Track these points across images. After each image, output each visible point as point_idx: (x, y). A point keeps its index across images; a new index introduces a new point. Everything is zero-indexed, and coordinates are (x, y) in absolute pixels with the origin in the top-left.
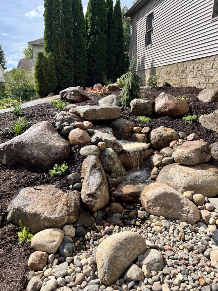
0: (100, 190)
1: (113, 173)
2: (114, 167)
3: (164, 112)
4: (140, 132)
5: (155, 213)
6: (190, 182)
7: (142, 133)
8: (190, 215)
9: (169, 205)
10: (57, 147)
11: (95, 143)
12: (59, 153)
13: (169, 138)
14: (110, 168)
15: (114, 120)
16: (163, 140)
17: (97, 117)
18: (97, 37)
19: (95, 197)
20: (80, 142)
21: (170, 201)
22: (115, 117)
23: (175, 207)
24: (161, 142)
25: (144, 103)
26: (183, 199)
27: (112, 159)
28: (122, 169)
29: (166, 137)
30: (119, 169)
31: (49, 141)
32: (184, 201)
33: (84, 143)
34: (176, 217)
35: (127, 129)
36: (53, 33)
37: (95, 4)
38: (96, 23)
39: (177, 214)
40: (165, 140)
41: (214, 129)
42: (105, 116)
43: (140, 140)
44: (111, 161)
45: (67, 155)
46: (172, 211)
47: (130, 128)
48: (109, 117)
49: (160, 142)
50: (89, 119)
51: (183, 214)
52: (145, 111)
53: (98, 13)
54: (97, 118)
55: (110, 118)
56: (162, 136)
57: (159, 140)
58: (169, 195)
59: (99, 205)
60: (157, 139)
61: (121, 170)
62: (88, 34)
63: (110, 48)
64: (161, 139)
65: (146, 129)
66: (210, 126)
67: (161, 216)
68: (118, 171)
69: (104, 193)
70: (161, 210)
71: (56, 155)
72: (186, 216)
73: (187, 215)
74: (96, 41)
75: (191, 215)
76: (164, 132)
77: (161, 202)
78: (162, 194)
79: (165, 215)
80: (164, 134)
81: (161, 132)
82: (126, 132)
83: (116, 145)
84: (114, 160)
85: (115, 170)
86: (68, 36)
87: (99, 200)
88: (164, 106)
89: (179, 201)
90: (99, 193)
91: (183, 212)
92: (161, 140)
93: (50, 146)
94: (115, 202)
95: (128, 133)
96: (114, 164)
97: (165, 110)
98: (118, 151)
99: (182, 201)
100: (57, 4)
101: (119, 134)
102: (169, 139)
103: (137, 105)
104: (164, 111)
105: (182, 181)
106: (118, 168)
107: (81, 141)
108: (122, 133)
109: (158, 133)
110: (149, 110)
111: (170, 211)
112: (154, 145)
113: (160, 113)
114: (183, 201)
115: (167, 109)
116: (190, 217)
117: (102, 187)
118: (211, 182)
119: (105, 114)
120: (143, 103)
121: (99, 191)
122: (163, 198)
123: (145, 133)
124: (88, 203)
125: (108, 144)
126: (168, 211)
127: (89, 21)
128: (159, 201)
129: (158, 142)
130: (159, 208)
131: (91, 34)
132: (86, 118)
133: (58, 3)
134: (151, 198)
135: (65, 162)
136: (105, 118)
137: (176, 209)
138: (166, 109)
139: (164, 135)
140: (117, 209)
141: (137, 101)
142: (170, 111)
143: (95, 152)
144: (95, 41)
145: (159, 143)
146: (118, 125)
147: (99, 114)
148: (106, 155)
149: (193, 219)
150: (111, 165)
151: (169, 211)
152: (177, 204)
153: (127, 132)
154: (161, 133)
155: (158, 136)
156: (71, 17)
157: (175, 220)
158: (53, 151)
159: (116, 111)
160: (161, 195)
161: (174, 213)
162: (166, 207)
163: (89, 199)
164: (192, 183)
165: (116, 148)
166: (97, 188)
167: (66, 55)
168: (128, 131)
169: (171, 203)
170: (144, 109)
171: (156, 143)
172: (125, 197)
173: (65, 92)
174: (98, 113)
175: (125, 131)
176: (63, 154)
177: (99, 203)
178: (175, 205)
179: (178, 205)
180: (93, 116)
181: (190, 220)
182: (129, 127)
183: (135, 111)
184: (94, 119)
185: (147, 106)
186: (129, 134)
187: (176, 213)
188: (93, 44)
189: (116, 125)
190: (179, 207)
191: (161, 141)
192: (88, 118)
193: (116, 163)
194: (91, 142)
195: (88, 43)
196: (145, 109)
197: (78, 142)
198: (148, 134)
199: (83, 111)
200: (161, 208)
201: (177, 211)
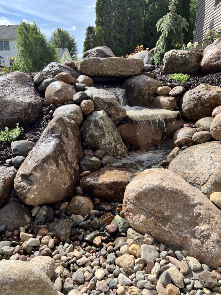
0: (42, 170)
1: (101, 149)
2: (103, 140)
3: (215, 65)
4: (168, 95)
5: (135, 226)
7: (171, 96)
8: (210, 244)
9: (166, 214)
10: (17, 104)
11: (77, 102)
12: (17, 112)
13: (212, 102)
14: (95, 141)
15: (130, 77)
16: (202, 105)
17: (101, 70)
18: (157, 5)
19: (31, 181)
20: (55, 100)
21: (167, 206)
22: (132, 72)
23: (177, 221)
24: (199, 108)
25: (184, 54)
26: (198, 206)
27: (100, 127)
28: (118, 146)
29: (208, 99)
30: (112, 144)
31: (9, 95)
32: (201, 211)
33: (62, 102)
34: (178, 242)
35: (146, 90)
36: (105, 4)
39: (179, 236)
40: (206, 105)
42: (114, 71)
43: (165, 106)
44: (98, 130)
45: (32, 117)
46: (170, 227)
47: (153, 89)
49: (197, 109)
50: (89, 72)
51: (193, 240)
52: (184, 67)
54: (100, 73)
55: (123, 74)
56: (200, 98)
57: (196, 105)
58: (168, 193)
59: (35, 195)
60: (192, 103)
61: (116, 147)
62: (147, 3)
64: (198, 103)
65: (176, 89)
67: (146, 235)
68: (109, 147)
69: (49, 176)
70: (146, 221)
71: (13, 115)
72: (199, 246)
73: (203, 243)
74: (155, 10)
75: (212, 244)
76: (205, 92)
77: (150, 206)
78: (153, 189)
79: (155, 233)
80: (205, 95)
81: (199, 92)
82: (145, 94)
83: (113, 107)
84: (103, 128)
85: (105, 145)
86: (122, 6)
87: (37, 188)
88: (215, 56)
89: (190, 209)
90: (38, 175)
91: (193, 234)
92: (199, 105)
93: (6, 102)
94: (83, 195)
95: (148, 95)
96: (103, 135)
97: (217, 63)
98: (117, 117)
99: (196, 210)
101: (134, 98)
102: (212, 104)
103: (173, 57)
104: (215, 63)
106: (110, 143)
107: (57, 98)
108: (138, 96)
109: (195, 94)
110: (190, 64)
111: (167, 228)
112: (187, 114)
113: (208, 69)
114: (198, 211)
116: (209, 250)
117: (45, 164)
119: (115, 67)
120: (182, 54)
121: (38, 171)
122: (154, 198)
123: (175, 96)
124: (18, 191)
125: (100, 104)
126: (161, 227)
128: (144, 203)
129: (194, 108)
130: (143, 217)
131: (150, 3)
132: (84, 72)
135: (18, 124)
136: (115, 74)
137: (178, 225)
138: (218, 60)
139: (203, 97)
140: (81, 207)
141: (173, 52)
143: (72, 114)
144: (154, 10)
145: (195, 110)
146: (134, 84)
147: (105, 66)
148: (92, 121)
149: (216, 255)
150: (96, 137)
151: (163, 228)
152: (185, 214)
153: (147, 94)
154: (200, 93)
155: (194, 98)
157: (175, 248)
158: (10, 108)
159: (135, 64)
160: (149, 192)
161: (174, 233)
163: (22, 183)
165: (113, 112)
166: (36, 166)
168: (148, 93)
169: (169, 211)
170: (183, 64)
171: (190, 110)
172: (100, 189)
173: (88, 54)
174: (103, 64)
175: (143, 92)
176: (25, 114)
177: (35, 191)
178: (179, 216)
179: (186, 218)
180: (95, 68)
181: (208, 257)
182: (150, 87)
183: (168, 67)
184: (97, 73)
185: (188, 58)
186: (149, 98)
187: (177, 234)
188: (151, 14)
189: (131, 84)
190: (187, 222)
191: (198, 106)
192: (86, 71)
193: (107, 135)
194: (72, 100)
195: (146, 14)
196: (185, 63)
197: (53, 100)
198: (179, 97)
199: (80, 62)
200: (148, 217)
201: (181, 231)
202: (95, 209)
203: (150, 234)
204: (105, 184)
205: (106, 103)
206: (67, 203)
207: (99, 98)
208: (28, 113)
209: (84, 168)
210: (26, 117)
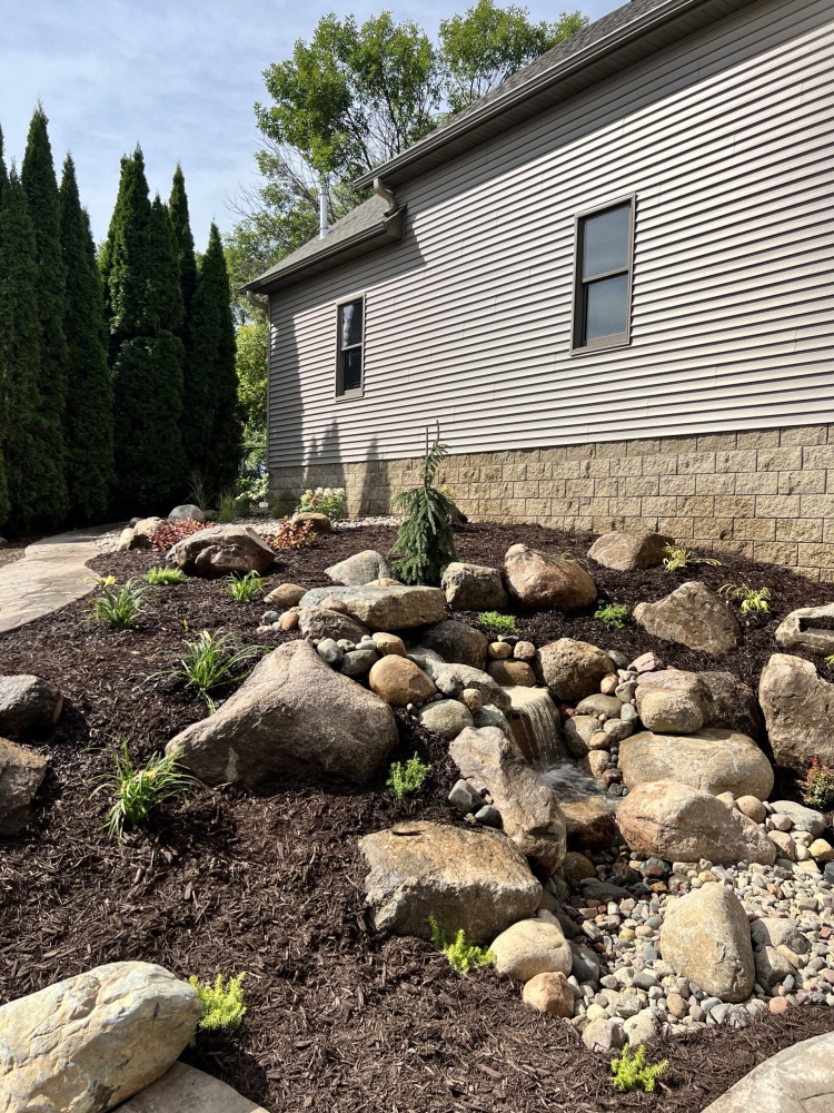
3: (543, 598)
4: (511, 658)
5: (685, 855)
6: (718, 771)
7: (519, 659)
9: (714, 827)
11: (454, 695)
13: (595, 669)
16: (581, 675)
18: (151, 347)
20: (414, 695)
23: (725, 832)
24: (576, 680)
25: (485, 576)
29: (588, 665)
33: (425, 697)
34: (733, 855)
38: (146, 300)
39: (732, 846)
40: (586, 675)
41: (681, 640)
42: (413, 617)
43: (520, 679)
46: (722, 841)
47: (483, 648)
48: (423, 617)
49: (574, 683)
51: (748, 845)
53: (154, 270)
54: (401, 623)
55: (425, 621)
56: (575, 665)
57: (571, 676)
60: (565, 673)
62: (113, 331)
63: (191, 384)
64: (574, 672)
65: (523, 648)
66: (669, 632)
67: (702, 860)
70: (698, 843)
72: (755, 849)
73: (756, 845)
74: (144, 359)
75: (763, 842)
76: (580, 654)
77: (696, 824)
78: (694, 802)
80: (581, 659)
83: (498, 696)
86: (49, 335)
88: (539, 581)
90: (559, 822)
91: (744, 839)
92: (575, 675)
95: (479, 661)
97: (545, 594)
100: (15, 227)
102: (597, 672)
103: (469, 580)
105: (699, 771)
107: (418, 692)
109: (565, 658)
111: (719, 844)
112: (557, 692)
115: (550, 590)
118: (755, 765)
122: (698, 812)
123: (526, 660)
124: (542, 854)
126: (714, 844)
127: (118, 292)
128: (689, 822)
129: (568, 681)
130: (693, 840)
131: (122, 334)
133: (18, 224)
134: (669, 817)
136: (417, 621)
137: (728, 835)
138: (546, 590)
139: (581, 662)
141: (466, 569)
142: (558, 594)
144: (140, 357)
145: (571, 683)
146: (452, 641)
147: (405, 610)
149: (770, 851)
151: (716, 844)
152: (728, 822)
154: (573, 655)
155: (566, 665)
156: (59, 272)
157: (735, 862)
160: (691, 807)
161: (727, 847)
162: (708, 835)
163: (538, 842)
167: (41, 399)
169: (715, 822)
171: (562, 685)
172: (589, 833)
173: (204, 544)
174: (404, 607)
178: (725, 825)
179: (730, 826)
180: (394, 617)
181: (765, 857)
182: (479, 645)
183: (461, 597)
185: (494, 582)
186: (481, 666)
188: (132, 366)
189: (445, 640)
190: (733, 830)
191: (575, 678)
192: (383, 622)
197: (409, 696)
198: (534, 661)
200: (698, 838)
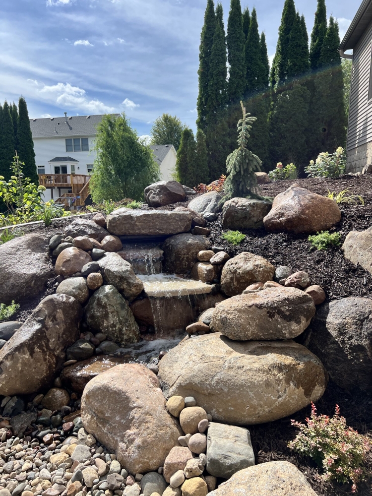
0: (12, 359)
1: (102, 332)
2: (105, 322)
3: (278, 223)
6: (194, 376)
7: (211, 263)
8: (132, 448)
9: (106, 415)
10: (20, 276)
11: (85, 275)
12: (17, 286)
13: (247, 278)
14: (96, 322)
15: (171, 236)
17: (133, 229)
18: (289, 95)
20: (62, 271)
21: (109, 407)
22: (172, 230)
23: (114, 423)
24: (235, 283)
25: (244, 206)
26: (136, 409)
27: (103, 305)
28: (124, 329)
29: (242, 273)
30: (115, 327)
31: (13, 265)
32: (135, 415)
33: (69, 273)
34: (112, 446)
35: (185, 254)
37: (288, 39)
38: (287, 71)
39: (113, 439)
40: (241, 281)
41: (366, 266)
42: (151, 229)
43: (201, 276)
44: (101, 310)
45: (34, 291)
47: (193, 253)
48: (160, 229)
49: (234, 285)
50: (117, 232)
51: (121, 444)
52: (245, 222)
53: (292, 53)
54: (132, 232)
55: (161, 232)
56: (235, 272)
57: (232, 279)
58: (111, 393)
59: (3, 384)
60: (229, 276)
61: (121, 330)
62: (275, 91)
64: (234, 277)
65: (218, 256)
66: (360, 257)
67: (88, 436)
68: (112, 330)
69: (19, 365)
70: (91, 421)
71: (13, 289)
72: (123, 451)
73: (127, 447)
74: (286, 102)
75: (133, 449)
76: (241, 264)
77: (95, 406)
79: (97, 435)
80: (240, 268)
81: (236, 263)
82: (183, 259)
83: (125, 282)
84: (107, 308)
85: (107, 327)
87: (5, 377)
88: (279, 211)
89: (128, 412)
90: (8, 363)
91: (123, 438)
92: (234, 279)
93: (9, 273)
94: (61, 388)
95: (187, 261)
96: (106, 316)
97: (280, 221)
98: (131, 292)
99: (132, 413)
100: (217, 51)
101: (171, 262)
102: (248, 279)
103: (231, 209)
104: (278, 221)
105: (183, 371)
106: (114, 326)
107: (64, 269)
108: (175, 260)
110: (252, 219)
111: (105, 430)
112: (224, 289)
114: (133, 415)
115: (284, 219)
116: (130, 455)
117: (17, 353)
119: (151, 224)
121: (9, 360)
122: (100, 397)
123: (215, 264)
125: (110, 278)
126: (101, 429)
127: (277, 70)
128: (92, 402)
129: (230, 283)
130: (89, 417)
131: (279, 92)
132: (112, 231)
133: (218, 50)
135: (13, 301)
136: (151, 232)
137: (115, 427)
138: (282, 217)
139: (238, 271)
140: (53, 401)
141: (233, 202)
142: (289, 221)
143: (74, 290)
144: (284, 101)
145: (232, 285)
146: (172, 246)
147: (137, 224)
148: (95, 297)
149: (134, 460)
150: (98, 317)
151: (103, 429)
152: (123, 417)
153: (185, 259)
154: (237, 265)
155: (230, 271)
156: (241, 68)
158: (11, 281)
159: (177, 220)
160: (97, 390)
161: (110, 435)
164: (197, 380)
165: (125, 286)
166: (8, 354)
168: (187, 258)
169: (110, 412)
170: (243, 218)
171: (226, 285)
173: (149, 189)
174: (135, 222)
175: (181, 257)
176: (26, 288)
177: (3, 381)
178: (117, 418)
179: (122, 421)
180: (125, 227)
181: (128, 462)
182: (190, 250)
183: (227, 220)
184: (127, 232)
185: (249, 211)
186: (189, 264)
187: (112, 437)
188: (282, 107)
190: (122, 425)
191: (234, 281)
192: (115, 230)
193: (110, 315)
194: (80, 272)
195: (274, 107)
196: (246, 217)
197: (60, 271)
198: (219, 266)
200: (92, 417)
201: (115, 434)
202: (68, 405)
203: (93, 435)
204: (84, 378)
205: (116, 276)
206: (42, 395)
207: (110, 271)
208: (30, 286)
209: (70, 356)
210: (26, 291)
